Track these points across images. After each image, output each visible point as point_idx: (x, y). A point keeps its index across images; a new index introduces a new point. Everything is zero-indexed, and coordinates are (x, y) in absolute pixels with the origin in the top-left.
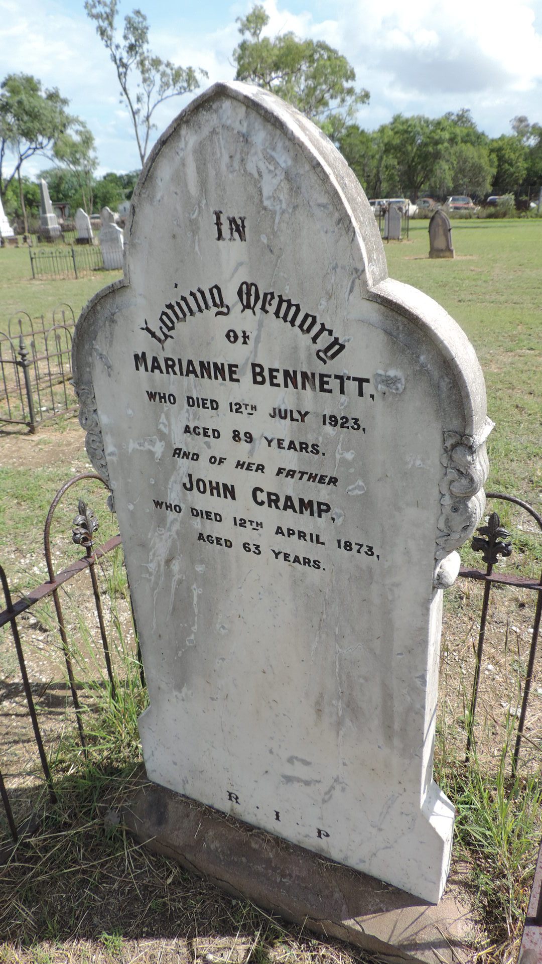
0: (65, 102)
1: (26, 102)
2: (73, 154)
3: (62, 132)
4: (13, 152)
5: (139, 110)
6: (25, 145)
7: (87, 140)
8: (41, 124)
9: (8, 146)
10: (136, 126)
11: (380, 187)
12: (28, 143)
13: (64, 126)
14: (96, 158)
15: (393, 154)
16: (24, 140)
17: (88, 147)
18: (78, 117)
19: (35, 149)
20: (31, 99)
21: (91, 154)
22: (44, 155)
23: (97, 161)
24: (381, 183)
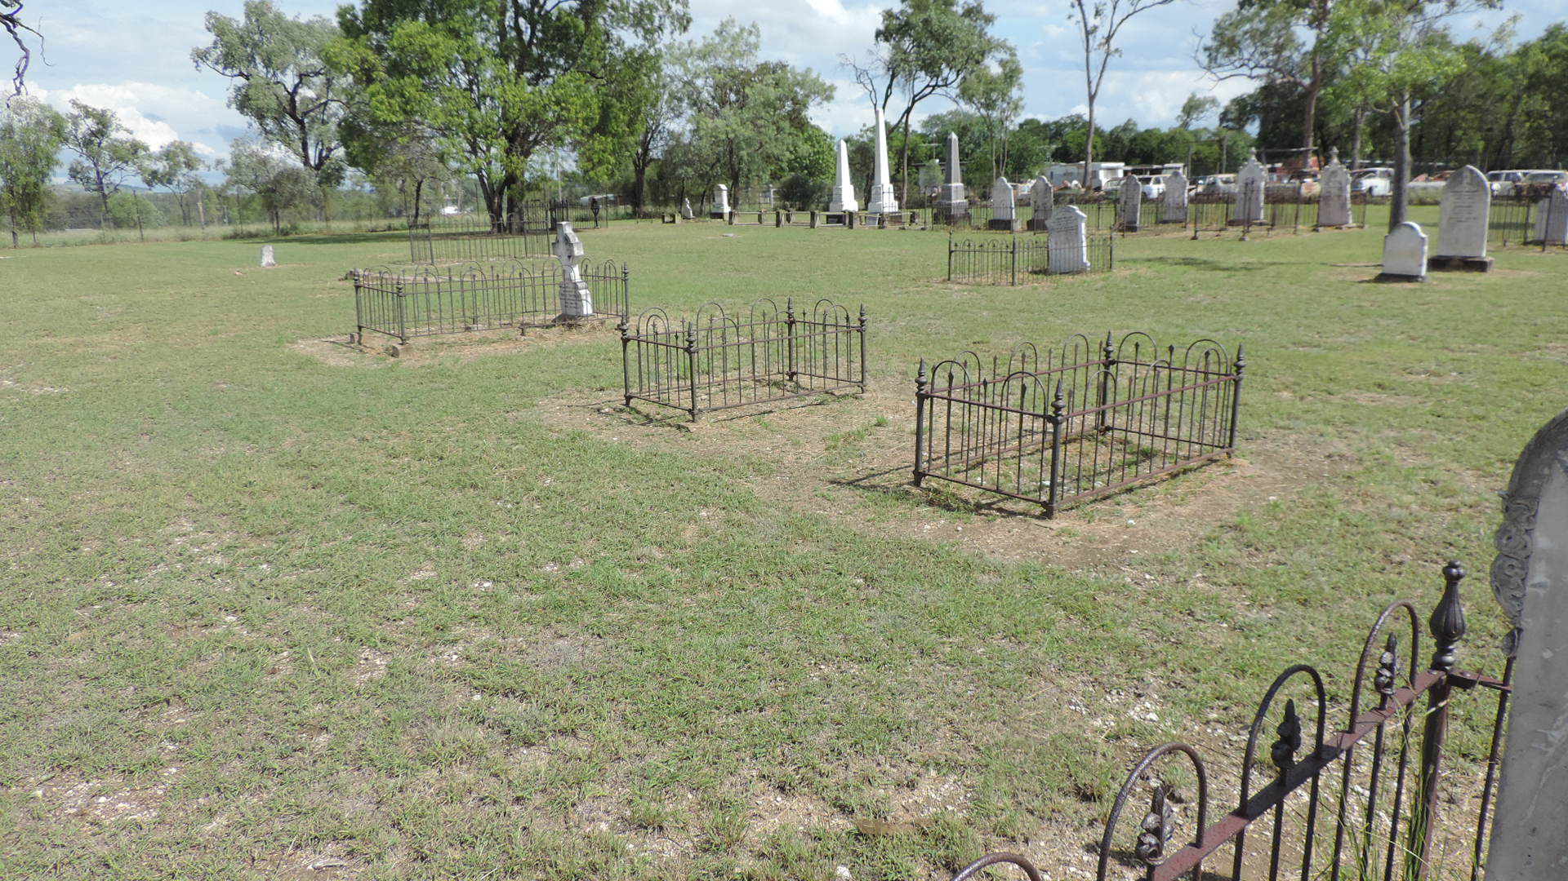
0: (989, 20)
1: (935, 22)
2: (987, 94)
3: (978, 62)
4: (903, 92)
5: (1096, 28)
6: (922, 80)
7: (1011, 74)
8: (952, 52)
9: (898, 83)
10: (1087, 51)
11: (1510, 148)
12: (928, 78)
13: (983, 54)
14: (1021, 99)
15: (1544, 92)
16: (922, 74)
17: (1011, 84)
18: (1005, 40)
19: (934, 87)
20: (943, 17)
21: (1015, 93)
22: (947, 95)
23: (1021, 103)
24: (1511, 142)
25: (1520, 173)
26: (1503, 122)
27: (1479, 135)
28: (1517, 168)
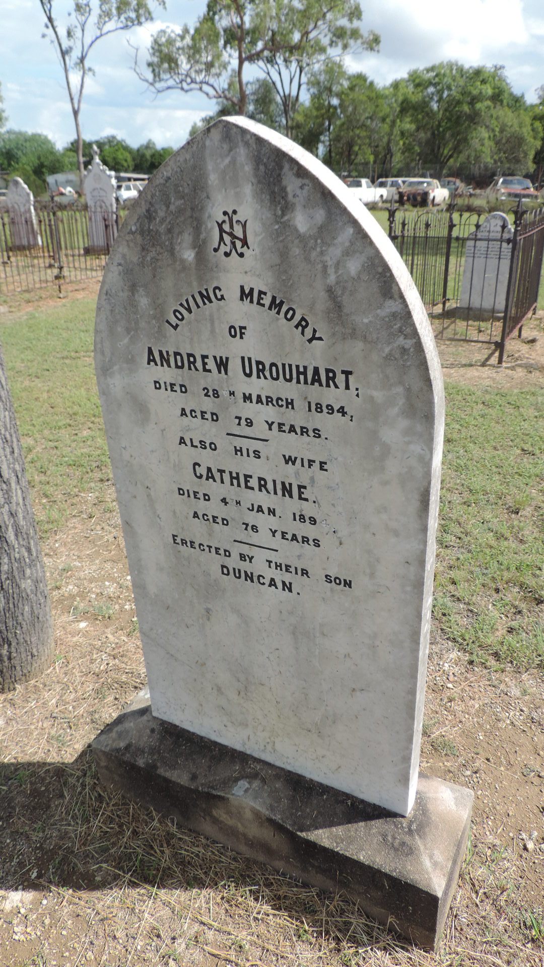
5: (69, 49)
10: (66, 70)
11: (391, 160)
15: (411, 116)
25: (400, 180)
26: (385, 140)
27: (369, 151)
28: (396, 176)
